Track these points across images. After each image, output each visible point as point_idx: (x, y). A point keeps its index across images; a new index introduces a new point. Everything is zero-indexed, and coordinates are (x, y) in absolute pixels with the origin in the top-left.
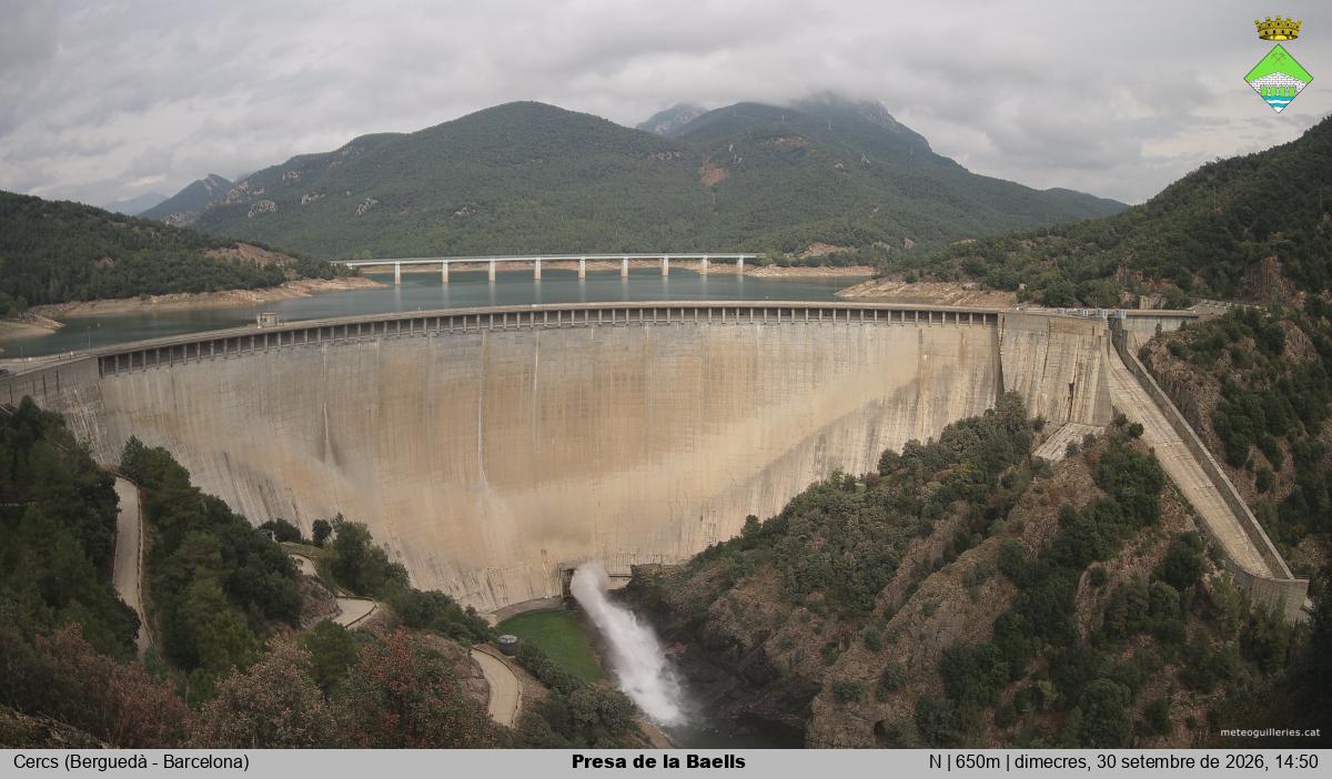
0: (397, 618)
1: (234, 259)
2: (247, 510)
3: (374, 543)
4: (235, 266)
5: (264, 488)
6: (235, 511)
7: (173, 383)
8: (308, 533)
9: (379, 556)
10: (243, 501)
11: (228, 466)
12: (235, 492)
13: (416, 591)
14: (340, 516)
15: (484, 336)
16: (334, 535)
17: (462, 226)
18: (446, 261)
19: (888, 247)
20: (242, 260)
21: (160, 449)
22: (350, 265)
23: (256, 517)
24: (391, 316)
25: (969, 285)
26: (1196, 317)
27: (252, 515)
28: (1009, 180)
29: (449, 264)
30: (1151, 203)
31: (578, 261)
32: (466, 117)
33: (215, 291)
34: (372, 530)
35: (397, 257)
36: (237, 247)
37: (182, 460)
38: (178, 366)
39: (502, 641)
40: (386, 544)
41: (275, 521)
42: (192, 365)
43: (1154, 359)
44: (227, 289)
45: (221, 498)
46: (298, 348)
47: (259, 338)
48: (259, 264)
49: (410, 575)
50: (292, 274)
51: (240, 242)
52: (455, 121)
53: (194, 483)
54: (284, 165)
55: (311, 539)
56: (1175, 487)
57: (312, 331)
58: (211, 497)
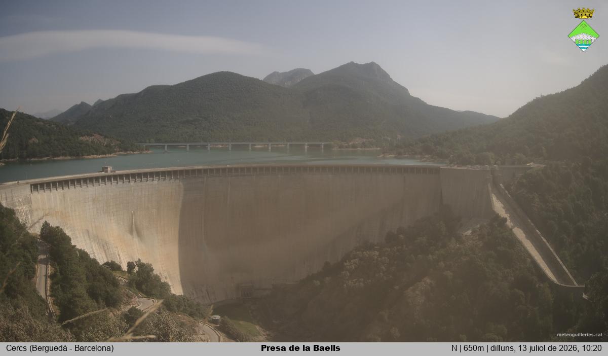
0: (165, 307)
1: (92, 142)
2: (97, 256)
3: (155, 272)
4: (92, 144)
5: (104, 246)
6: (92, 257)
7: (64, 197)
8: (125, 268)
9: (157, 278)
10: (95, 251)
11: (89, 235)
12: (92, 247)
13: (174, 295)
14: (139, 260)
15: (205, 179)
16: (136, 269)
17: (196, 128)
18: (188, 144)
19: (389, 139)
20: (96, 142)
21: (58, 227)
22: (145, 145)
23: (102, 259)
24: (163, 169)
25: (427, 156)
26: (531, 168)
27: (99, 259)
28: (445, 107)
29: (190, 145)
30: (510, 116)
31: (248, 145)
32: (198, 78)
33: (83, 156)
34: (154, 267)
35: (166, 142)
36: (94, 136)
37: (68, 232)
38: (66, 189)
39: (214, 318)
40: (160, 273)
41: (110, 262)
42: (72, 188)
43: (512, 188)
44: (88, 155)
45: (85, 251)
46: (120, 183)
47: (103, 178)
48: (103, 144)
49: (171, 287)
50: (118, 150)
51: (95, 133)
52: (193, 80)
53: (73, 244)
54: (115, 99)
55: (126, 270)
56: (522, 245)
57: (127, 176)
58: (81, 250)
